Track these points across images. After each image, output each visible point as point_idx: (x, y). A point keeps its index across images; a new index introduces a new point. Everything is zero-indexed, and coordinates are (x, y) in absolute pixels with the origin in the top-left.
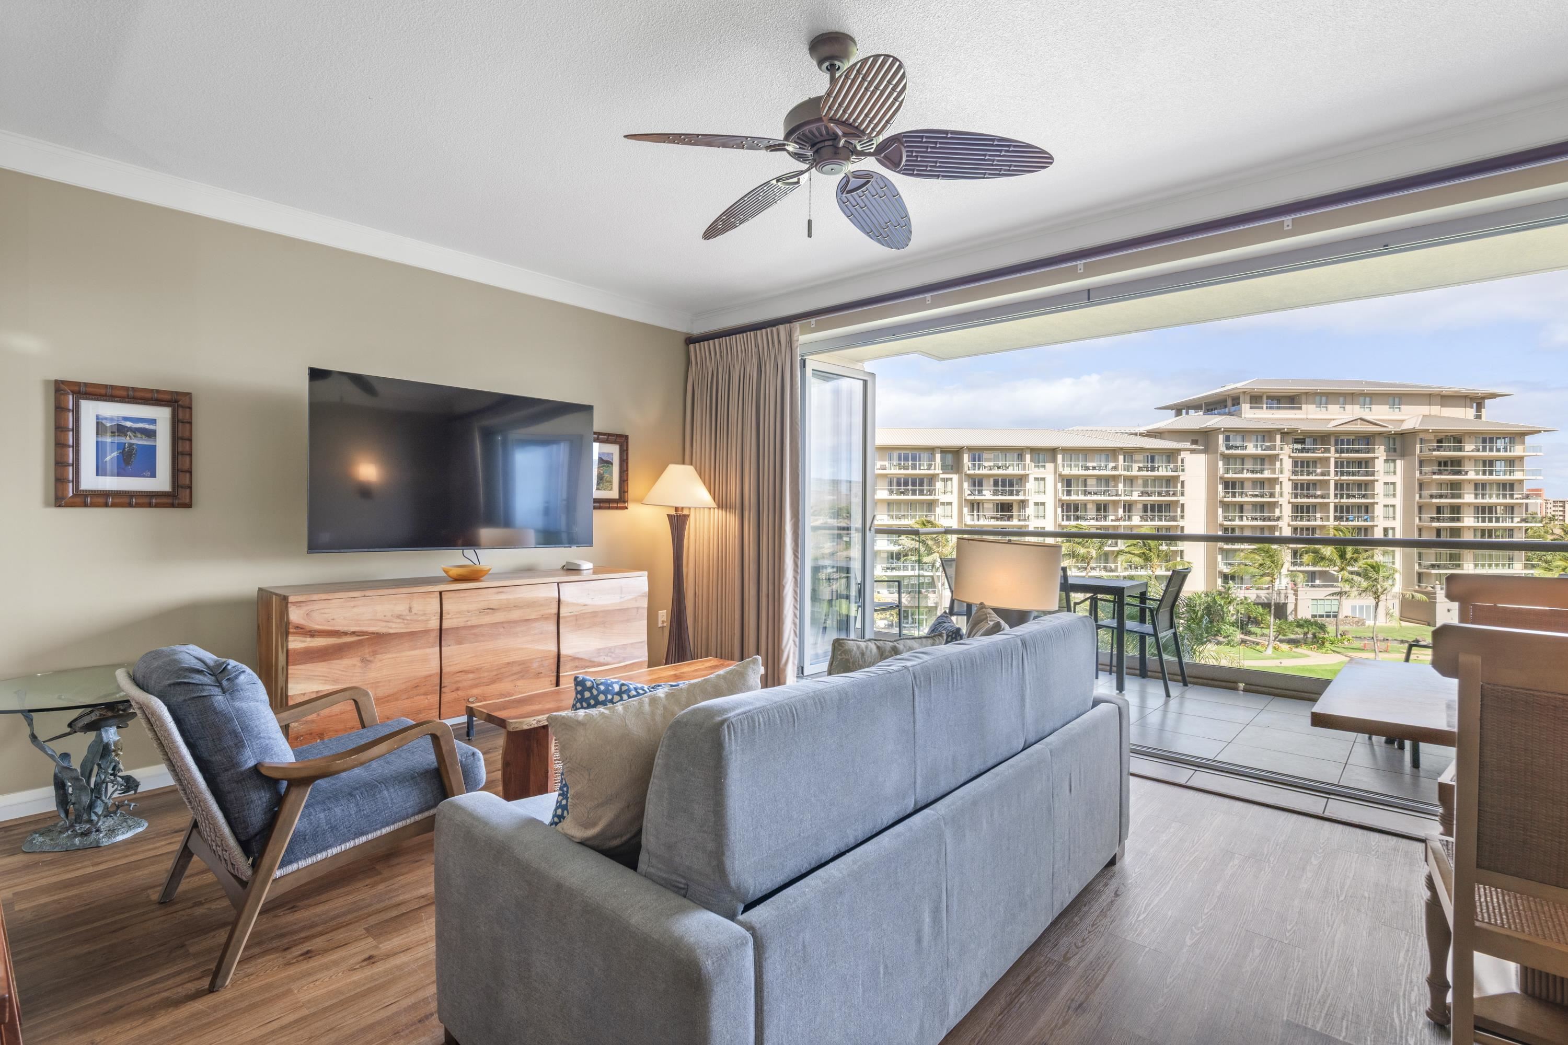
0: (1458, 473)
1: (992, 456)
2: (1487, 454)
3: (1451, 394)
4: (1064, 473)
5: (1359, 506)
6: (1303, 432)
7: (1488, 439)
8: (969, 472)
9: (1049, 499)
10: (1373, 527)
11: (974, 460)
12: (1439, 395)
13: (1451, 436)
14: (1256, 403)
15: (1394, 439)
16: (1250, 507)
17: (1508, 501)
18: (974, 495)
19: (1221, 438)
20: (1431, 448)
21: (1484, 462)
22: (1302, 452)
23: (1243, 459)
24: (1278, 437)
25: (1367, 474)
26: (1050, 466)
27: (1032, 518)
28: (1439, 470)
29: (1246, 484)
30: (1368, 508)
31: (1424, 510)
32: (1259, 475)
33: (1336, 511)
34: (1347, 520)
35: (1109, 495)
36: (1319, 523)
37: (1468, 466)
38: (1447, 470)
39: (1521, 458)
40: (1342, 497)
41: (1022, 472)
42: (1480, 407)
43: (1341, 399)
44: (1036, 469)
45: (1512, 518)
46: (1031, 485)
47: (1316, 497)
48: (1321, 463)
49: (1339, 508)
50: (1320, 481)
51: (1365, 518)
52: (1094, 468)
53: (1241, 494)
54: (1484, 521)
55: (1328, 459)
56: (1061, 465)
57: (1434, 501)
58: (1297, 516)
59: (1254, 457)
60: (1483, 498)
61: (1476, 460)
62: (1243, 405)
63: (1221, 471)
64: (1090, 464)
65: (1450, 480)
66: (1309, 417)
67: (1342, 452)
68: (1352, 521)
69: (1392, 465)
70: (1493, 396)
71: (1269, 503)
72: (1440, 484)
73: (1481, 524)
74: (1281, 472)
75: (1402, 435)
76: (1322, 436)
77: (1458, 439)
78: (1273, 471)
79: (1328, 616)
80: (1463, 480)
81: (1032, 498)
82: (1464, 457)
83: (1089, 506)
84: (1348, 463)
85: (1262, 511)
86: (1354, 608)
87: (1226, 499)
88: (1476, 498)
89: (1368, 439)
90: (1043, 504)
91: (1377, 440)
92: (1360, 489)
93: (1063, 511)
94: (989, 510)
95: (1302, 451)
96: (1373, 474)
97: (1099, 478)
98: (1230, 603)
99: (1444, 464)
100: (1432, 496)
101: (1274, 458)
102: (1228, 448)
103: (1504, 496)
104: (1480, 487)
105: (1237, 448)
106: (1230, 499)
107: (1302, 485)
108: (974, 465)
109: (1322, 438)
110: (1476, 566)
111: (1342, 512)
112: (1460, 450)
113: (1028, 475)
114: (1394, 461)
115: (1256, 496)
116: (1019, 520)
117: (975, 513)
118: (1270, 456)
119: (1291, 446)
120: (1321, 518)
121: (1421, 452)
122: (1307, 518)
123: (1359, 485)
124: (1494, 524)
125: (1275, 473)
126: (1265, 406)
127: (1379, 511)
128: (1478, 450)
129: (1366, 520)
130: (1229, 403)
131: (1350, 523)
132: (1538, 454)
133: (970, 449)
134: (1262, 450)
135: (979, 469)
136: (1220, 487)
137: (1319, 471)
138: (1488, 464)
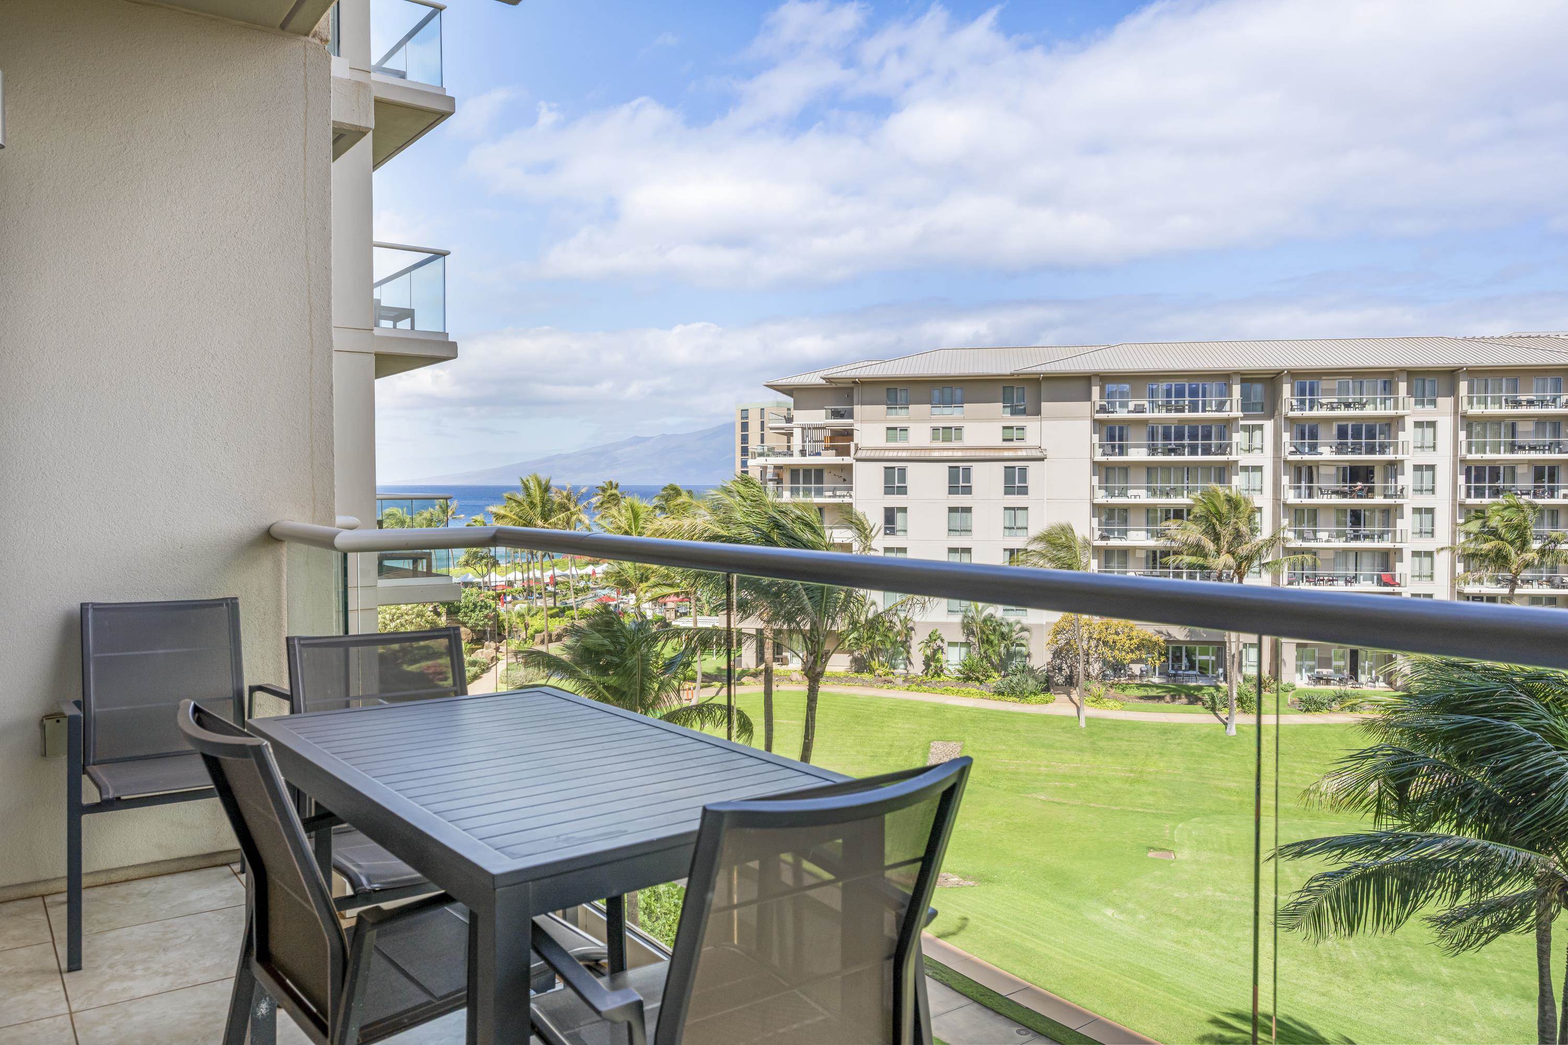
1: (1334, 384)
4: (1470, 412)
8: (1291, 414)
9: (1443, 460)
11: (1302, 393)
18: (1301, 453)
26: (1446, 403)
27: (1409, 492)
35: (1560, 452)
41: (1391, 412)
44: (1419, 407)
46: (1408, 435)
52: (1530, 403)
56: (1465, 400)
64: (1523, 397)
81: (1411, 458)
83: (1520, 470)
90: (1432, 468)
93: (1468, 480)
94: (1327, 480)
97: (1541, 421)
108: (1302, 402)
113: (1402, 417)
116: (1385, 497)
117: (1303, 484)
133: (1295, 375)
135: (1311, 408)
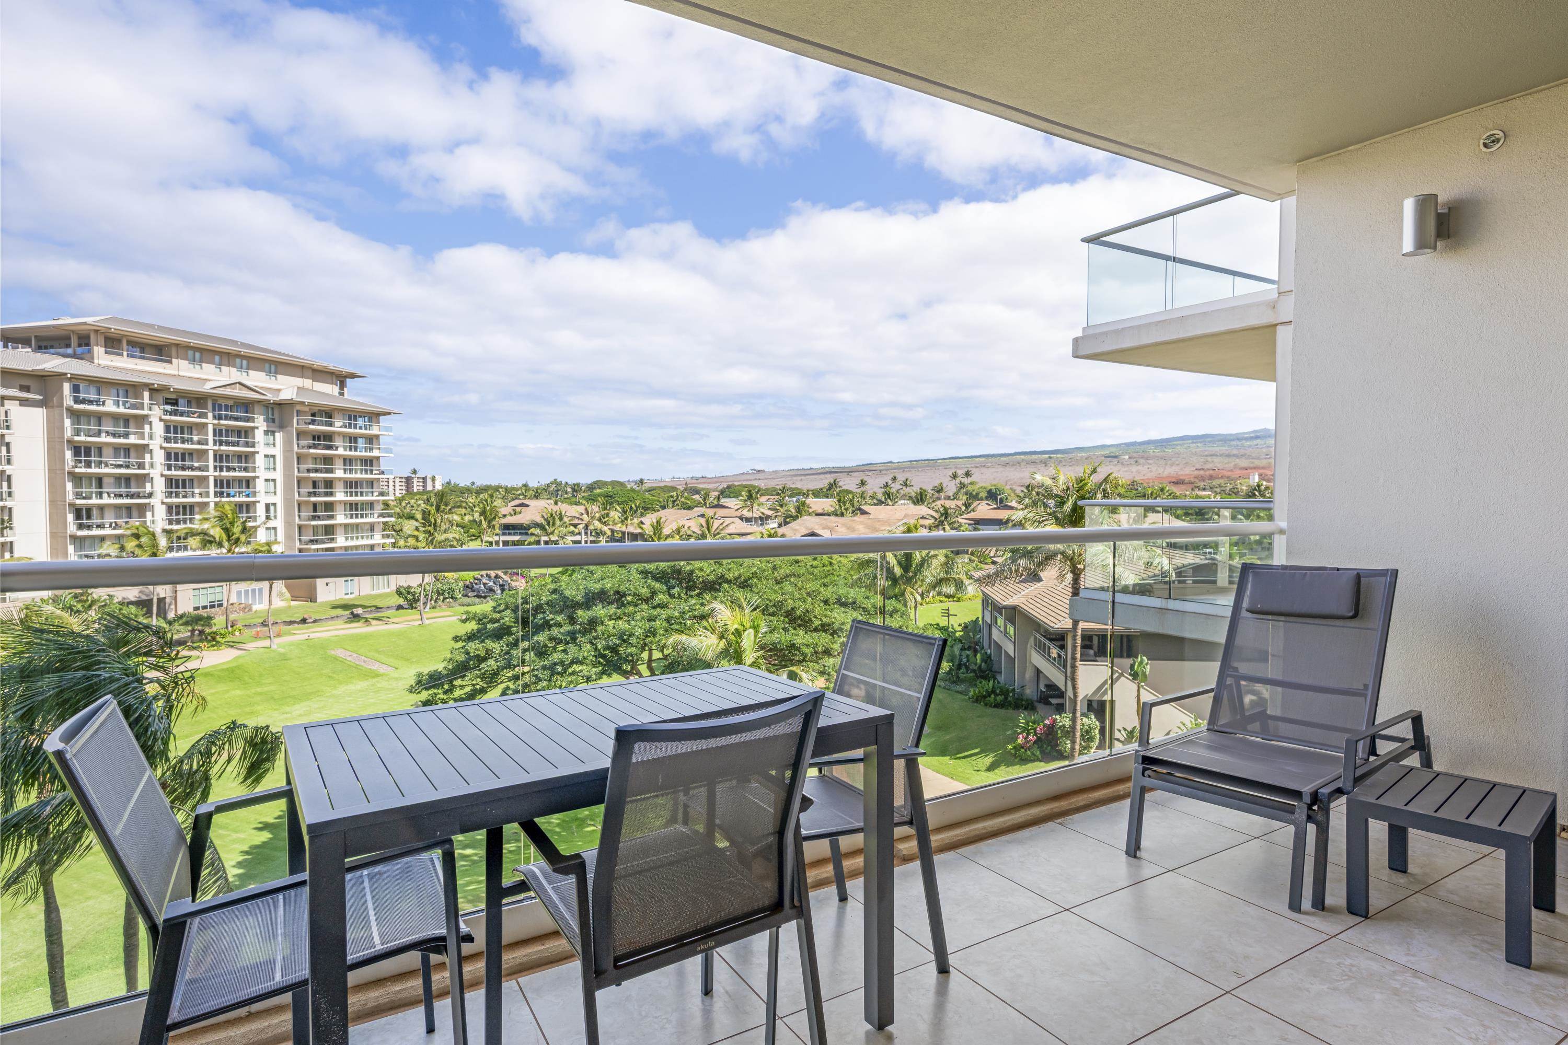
0: (329, 447)
2: (352, 430)
3: (320, 368)
5: (240, 481)
6: (176, 391)
7: (352, 415)
10: (255, 503)
12: (311, 368)
13: (323, 411)
14: (113, 347)
15: (273, 408)
16: (112, 480)
17: (369, 476)
19: (67, 387)
20: (307, 421)
21: (350, 438)
22: (176, 415)
23: (99, 418)
24: (146, 394)
25: (247, 444)
28: (314, 444)
29: (105, 451)
30: (248, 483)
31: (302, 485)
32: (122, 440)
33: (216, 486)
34: (228, 495)
36: (197, 499)
37: (338, 442)
38: (319, 444)
39: (377, 437)
40: (221, 470)
42: (342, 386)
43: (217, 358)
45: (372, 492)
47: (192, 468)
48: (197, 429)
49: (219, 483)
50: (197, 450)
51: (247, 493)
53: (99, 464)
54: (351, 495)
55: (205, 425)
57: (312, 475)
58: (171, 492)
59: (115, 417)
60: (350, 473)
61: (344, 435)
62: (95, 348)
63: (68, 433)
65: (323, 455)
66: (181, 373)
67: (220, 418)
68: (233, 496)
69: (271, 438)
70: (353, 376)
71: (136, 475)
72: (315, 459)
73: (349, 498)
74: (151, 438)
75: (280, 405)
76: (198, 398)
77: (328, 414)
78: (142, 436)
79: (212, 607)
80: (335, 455)
82: (334, 433)
84: (227, 431)
85: (128, 485)
86: (239, 593)
87: (77, 470)
88: (345, 473)
89: (247, 406)
91: (257, 408)
92: (240, 461)
95: (174, 413)
96: (253, 446)
98: (90, 606)
99: (317, 437)
100: (308, 471)
101: (142, 420)
102: (77, 401)
103: (366, 471)
104: (348, 461)
105: (91, 402)
106: (83, 470)
107: (176, 454)
109: (198, 400)
110: (347, 539)
111: (222, 487)
112: (331, 425)
114: (273, 433)
115: (120, 466)
118: (136, 417)
119: (162, 407)
120: (200, 494)
121: (298, 424)
122: (184, 493)
123: (240, 457)
124: (359, 498)
125: (143, 439)
126: (125, 353)
127: (260, 485)
128: (346, 427)
129: (248, 496)
130: (74, 341)
131: (232, 499)
132: (390, 433)
134: (125, 408)
136: (68, 454)
137: (196, 438)
138: (353, 439)
